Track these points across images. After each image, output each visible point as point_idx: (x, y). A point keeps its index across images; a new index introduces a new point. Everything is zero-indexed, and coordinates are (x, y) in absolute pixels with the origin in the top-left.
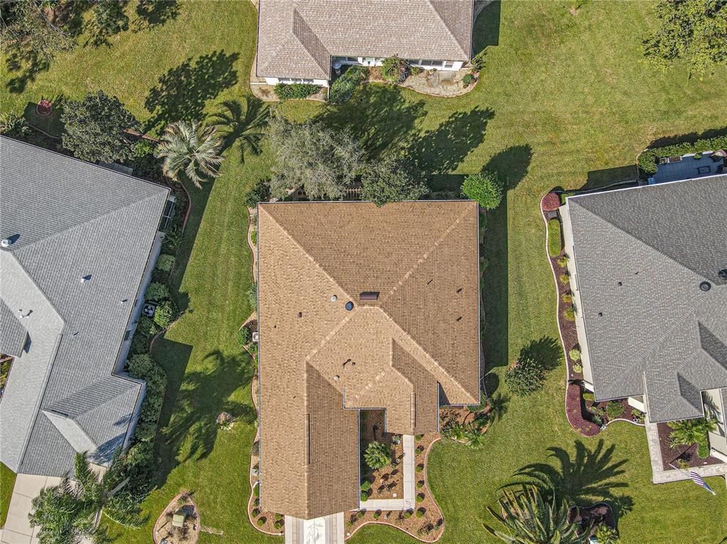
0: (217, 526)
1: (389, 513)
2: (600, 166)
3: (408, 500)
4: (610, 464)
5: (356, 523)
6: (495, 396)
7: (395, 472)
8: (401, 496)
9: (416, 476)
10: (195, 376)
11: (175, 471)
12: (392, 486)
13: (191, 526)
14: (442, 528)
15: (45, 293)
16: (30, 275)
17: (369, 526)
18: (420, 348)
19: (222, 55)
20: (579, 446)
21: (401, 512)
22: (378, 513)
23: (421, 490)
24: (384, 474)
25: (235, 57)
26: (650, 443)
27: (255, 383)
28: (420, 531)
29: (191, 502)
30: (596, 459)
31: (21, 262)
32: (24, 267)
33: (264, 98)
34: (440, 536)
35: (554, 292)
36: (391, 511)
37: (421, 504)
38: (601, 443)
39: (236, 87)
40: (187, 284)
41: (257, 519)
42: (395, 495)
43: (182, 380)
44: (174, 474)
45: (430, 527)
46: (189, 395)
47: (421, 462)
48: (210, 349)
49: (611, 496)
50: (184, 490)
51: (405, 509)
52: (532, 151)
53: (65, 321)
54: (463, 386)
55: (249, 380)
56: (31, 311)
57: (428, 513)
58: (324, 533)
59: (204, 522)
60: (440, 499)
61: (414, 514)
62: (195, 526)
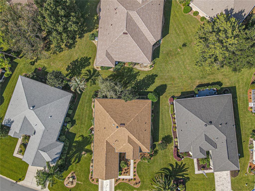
0: (81, 181)
1: (126, 179)
2: (184, 91)
3: (131, 176)
4: (184, 169)
5: (117, 182)
6: (155, 150)
7: (128, 169)
8: (129, 175)
9: (134, 170)
10: (76, 141)
11: (70, 166)
12: (127, 172)
13: (74, 181)
14: (140, 184)
15: (40, 121)
16: (37, 116)
17: (121, 183)
18: (135, 138)
19: (87, 57)
20: (176, 163)
21: (129, 179)
22: (123, 179)
23: (135, 174)
24: (125, 169)
25: (90, 58)
26: (195, 163)
27: (92, 144)
28: (134, 184)
29: (74, 175)
30: (180, 167)
31: (35, 113)
32: (36, 114)
33: (97, 69)
34: (139, 186)
35: (171, 123)
36: (127, 179)
37: (135, 177)
38: (182, 163)
39: (90, 66)
40: (75, 118)
41: (91, 180)
42: (128, 175)
43: (73, 143)
44: (70, 167)
45: (137, 183)
46: (75, 146)
47: (135, 166)
48: (80, 134)
49: (184, 177)
50: (73, 172)
51: (130, 178)
52: (167, 86)
53: (45, 127)
54: (146, 147)
55: (91, 143)
56: (36, 125)
57: (136, 179)
58: (109, 184)
59: (77, 180)
60: (140, 176)
61: (133, 180)
62: (75, 181)
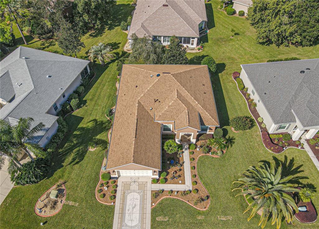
0: (75, 201)
3: (188, 185)
4: (294, 167)
5: (158, 198)
6: (227, 137)
7: (180, 170)
8: (184, 183)
9: (192, 172)
10: (83, 129)
12: (179, 177)
13: (59, 200)
14: (209, 201)
15: (31, 76)
16: (28, 68)
18: (189, 94)
20: (275, 159)
21: (184, 191)
22: (171, 192)
23: (195, 179)
26: (312, 158)
29: (63, 187)
30: (286, 165)
31: (27, 64)
33: (128, 52)
34: (208, 206)
36: (179, 191)
37: (196, 187)
38: (286, 157)
39: (119, 49)
40: (88, 97)
42: (180, 182)
43: (75, 130)
44: (58, 172)
46: (76, 136)
47: (194, 165)
48: (91, 118)
49: (301, 184)
50: (61, 181)
51: (187, 190)
52: (226, 64)
53: (35, 87)
54: (210, 115)
55: (108, 129)
56: (21, 84)
57: (200, 192)
58: (139, 203)
59: (68, 199)
60: (206, 184)
61: (192, 193)
62: (62, 200)
